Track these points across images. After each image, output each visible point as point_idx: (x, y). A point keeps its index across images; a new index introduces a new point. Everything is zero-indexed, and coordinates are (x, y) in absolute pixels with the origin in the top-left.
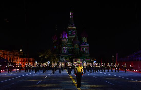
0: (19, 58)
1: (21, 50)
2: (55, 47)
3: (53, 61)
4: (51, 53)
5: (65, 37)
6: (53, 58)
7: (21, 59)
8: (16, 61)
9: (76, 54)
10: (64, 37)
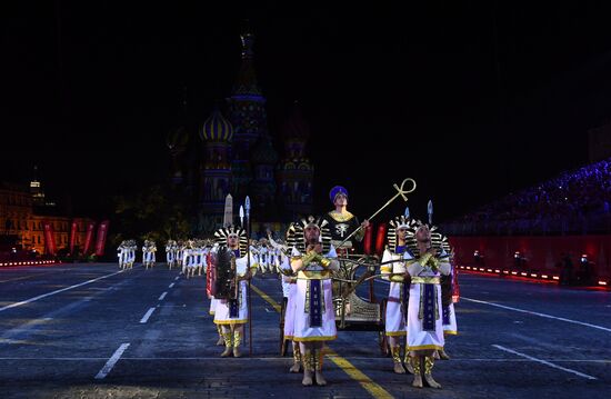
0: (31, 218)
1: (34, 184)
2: (178, 174)
3: (168, 231)
4: (161, 198)
5: (219, 136)
6: (173, 219)
7: (37, 220)
8: (20, 229)
9: (262, 204)
10: (216, 135)
